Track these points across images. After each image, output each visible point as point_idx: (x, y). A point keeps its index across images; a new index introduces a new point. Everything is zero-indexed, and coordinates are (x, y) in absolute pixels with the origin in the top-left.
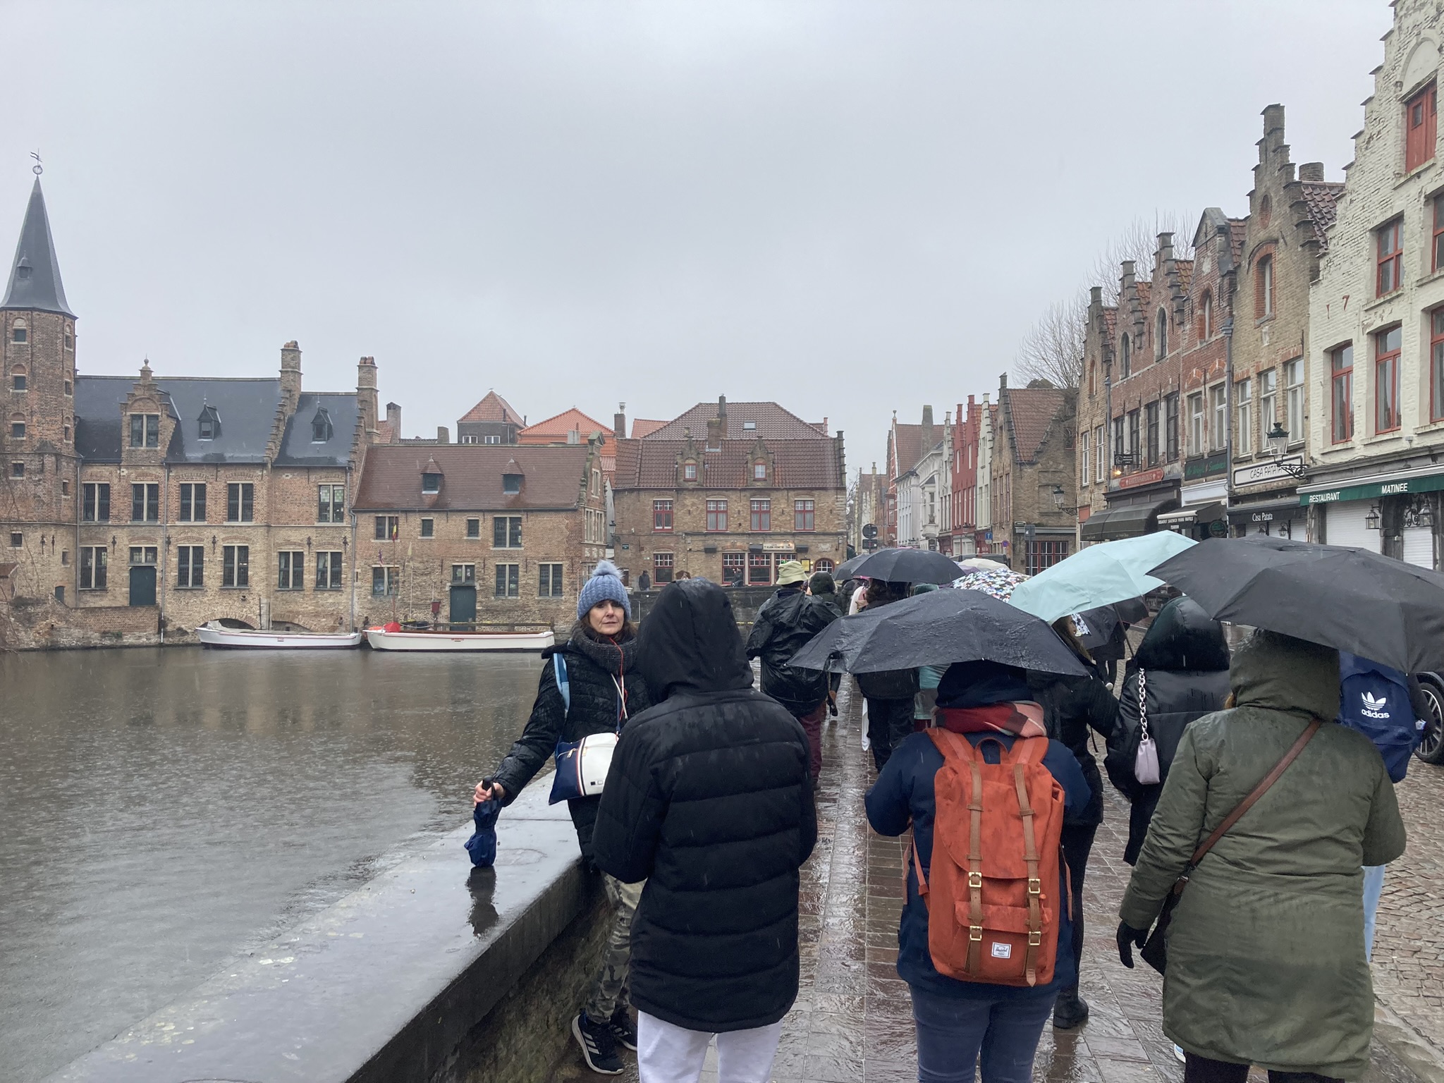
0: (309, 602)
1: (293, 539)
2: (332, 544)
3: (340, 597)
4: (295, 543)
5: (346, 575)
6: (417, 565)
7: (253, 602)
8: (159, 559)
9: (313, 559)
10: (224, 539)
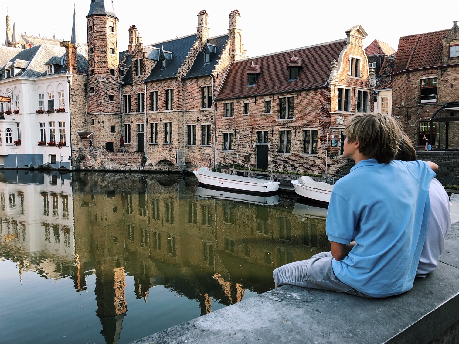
0: (198, 152)
1: (192, 118)
2: (206, 120)
3: (210, 150)
4: (192, 120)
5: (213, 138)
6: (241, 132)
7: (174, 152)
8: (145, 130)
9: (199, 129)
10: (164, 119)
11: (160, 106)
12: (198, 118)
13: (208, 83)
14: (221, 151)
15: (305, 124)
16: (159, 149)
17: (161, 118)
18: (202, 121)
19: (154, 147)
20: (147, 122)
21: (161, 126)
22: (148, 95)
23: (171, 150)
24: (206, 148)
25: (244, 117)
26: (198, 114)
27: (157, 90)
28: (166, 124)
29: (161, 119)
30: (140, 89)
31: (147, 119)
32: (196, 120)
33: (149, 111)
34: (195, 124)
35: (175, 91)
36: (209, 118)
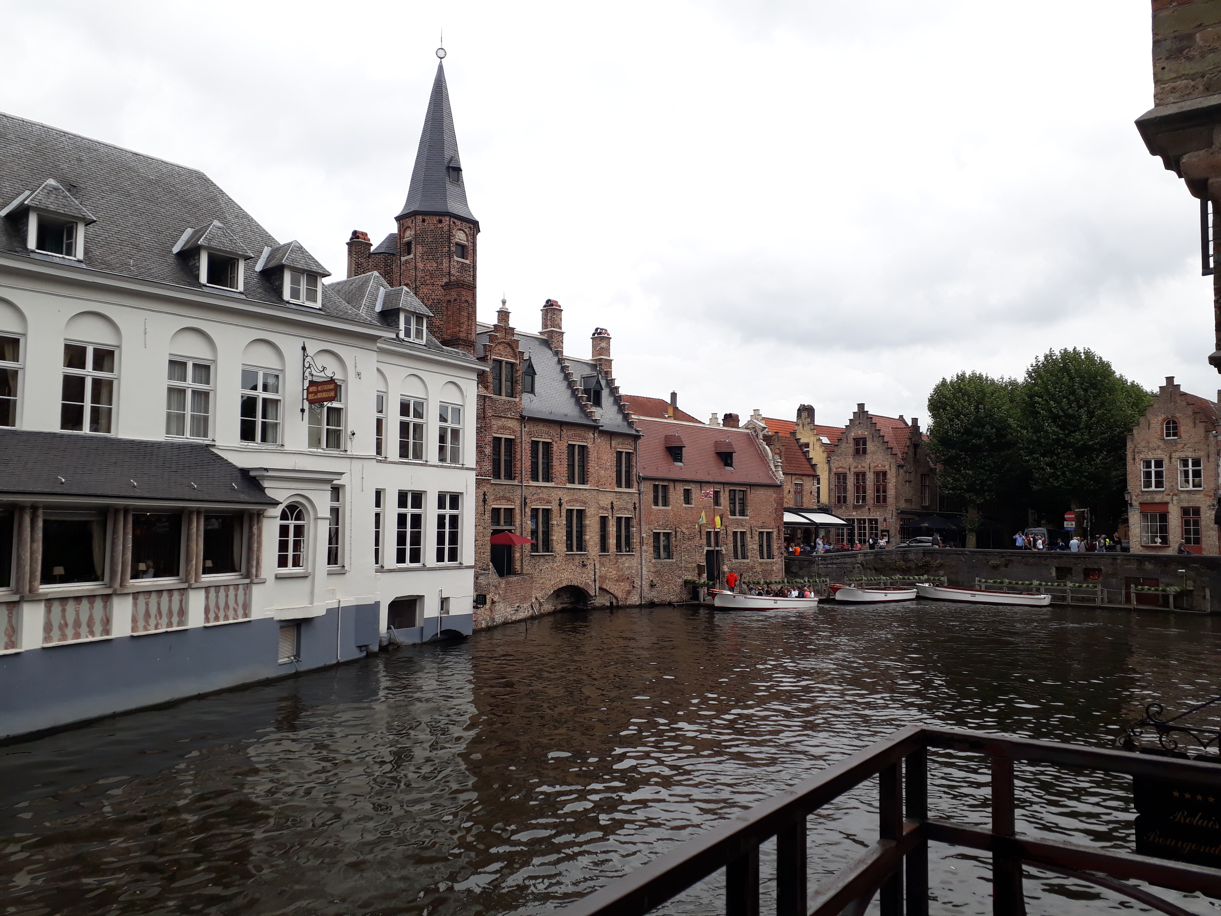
0: (613, 566)
1: (602, 504)
2: (626, 509)
3: (632, 561)
4: (603, 508)
5: (636, 540)
6: (684, 531)
7: (590, 567)
8: (518, 522)
9: (615, 523)
10: (567, 502)
11: (558, 474)
12: (612, 503)
13: (628, 446)
14: (653, 561)
15: (760, 524)
16: (555, 565)
17: (560, 499)
18: (620, 509)
19: (542, 560)
20: (526, 504)
21: (561, 516)
22: (527, 448)
23: (584, 565)
24: (627, 557)
25: (686, 508)
26: (611, 498)
27: (550, 441)
28: (570, 512)
29: (560, 502)
30: (504, 428)
31: (525, 499)
32: (610, 507)
33: (531, 482)
34: (607, 515)
35: (591, 450)
36: (631, 507)
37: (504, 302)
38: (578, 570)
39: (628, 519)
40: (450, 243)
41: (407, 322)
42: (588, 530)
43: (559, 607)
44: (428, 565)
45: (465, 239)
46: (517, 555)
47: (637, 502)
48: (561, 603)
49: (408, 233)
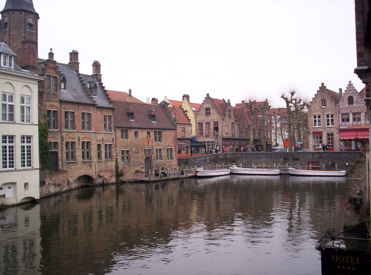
2: (109, 141)
4: (99, 140)
5: (114, 154)
6: (135, 149)
7: (93, 167)
8: (60, 148)
9: (104, 147)
10: (82, 138)
11: (77, 126)
12: (103, 138)
13: (109, 113)
15: (167, 145)
16: (78, 166)
18: (106, 141)
19: (71, 164)
20: (63, 140)
21: (79, 145)
22: (63, 114)
23: (91, 166)
24: (110, 161)
25: (136, 139)
26: (102, 136)
27: (74, 111)
28: (83, 143)
29: (79, 138)
30: (52, 106)
31: (63, 137)
32: (102, 140)
33: (65, 130)
34: (100, 143)
35: (93, 115)
36: (111, 139)
37: (51, 49)
38: (88, 168)
39: (110, 145)
40: (25, 23)
41: (5, 58)
42: (92, 150)
43: (80, 185)
44: (18, 169)
45: (32, 21)
46: (60, 163)
47: (114, 137)
48: (81, 183)
49: (6, 19)
